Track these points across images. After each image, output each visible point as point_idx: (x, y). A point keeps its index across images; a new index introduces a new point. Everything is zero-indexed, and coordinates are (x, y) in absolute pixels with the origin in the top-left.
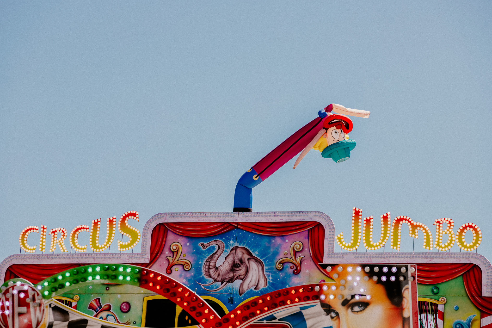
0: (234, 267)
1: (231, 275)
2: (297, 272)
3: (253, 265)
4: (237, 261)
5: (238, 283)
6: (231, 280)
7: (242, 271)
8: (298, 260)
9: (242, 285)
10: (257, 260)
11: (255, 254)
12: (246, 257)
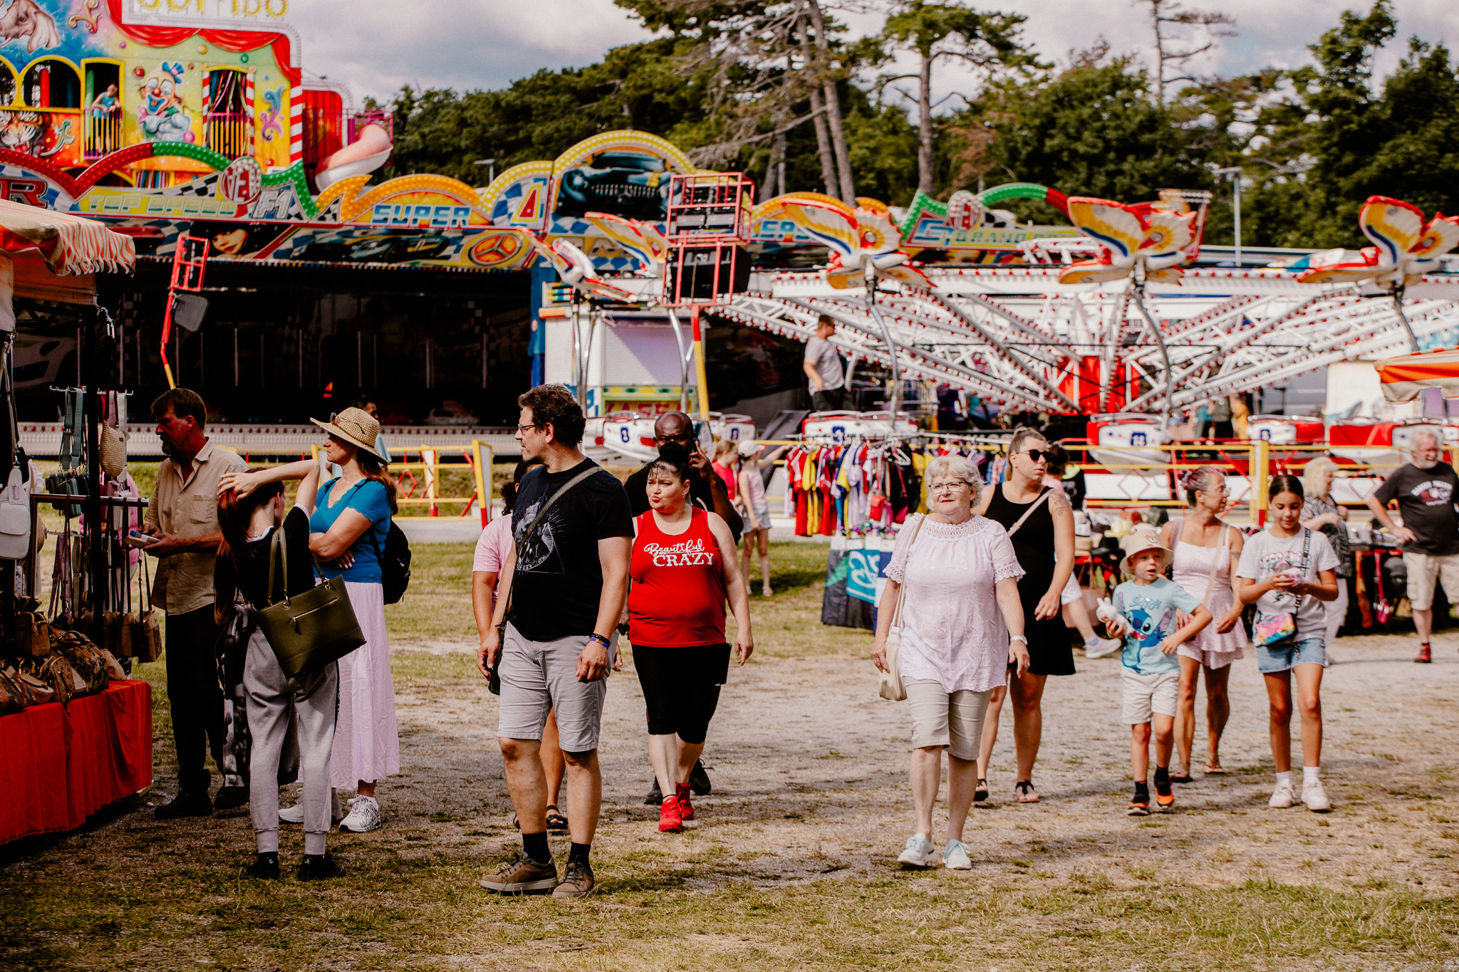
0: (19, 21)
1: (16, 29)
2: (94, 30)
3: (41, 20)
4: (22, 15)
5: (24, 40)
6: (17, 36)
7: (28, 26)
8: (94, 17)
9: (30, 42)
10: (45, 15)
11: (43, 7)
12: (32, 10)
